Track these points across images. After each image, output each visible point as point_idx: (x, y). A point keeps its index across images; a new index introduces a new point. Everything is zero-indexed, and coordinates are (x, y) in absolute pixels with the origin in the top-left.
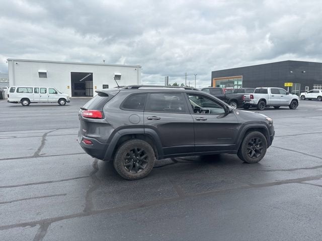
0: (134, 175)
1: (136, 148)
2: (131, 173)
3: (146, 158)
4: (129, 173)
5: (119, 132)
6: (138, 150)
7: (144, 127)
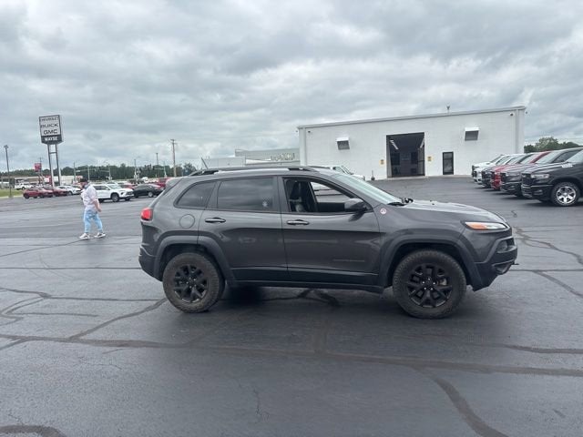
0: (187, 305)
6: (193, 268)
7: (199, 233)
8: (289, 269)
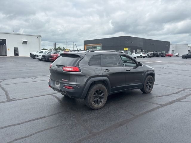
0: (98, 106)
1: (98, 89)
2: (96, 106)
3: (103, 95)
4: (95, 105)
5: (90, 80)
6: (100, 90)
7: (103, 76)
8: (126, 85)
